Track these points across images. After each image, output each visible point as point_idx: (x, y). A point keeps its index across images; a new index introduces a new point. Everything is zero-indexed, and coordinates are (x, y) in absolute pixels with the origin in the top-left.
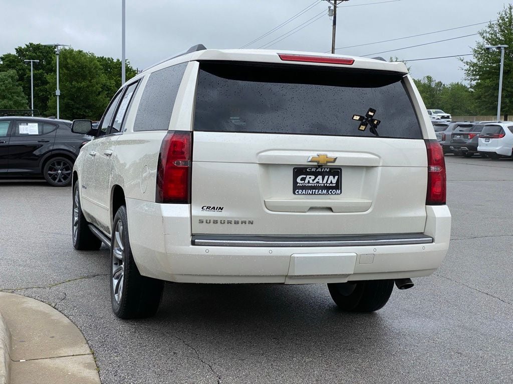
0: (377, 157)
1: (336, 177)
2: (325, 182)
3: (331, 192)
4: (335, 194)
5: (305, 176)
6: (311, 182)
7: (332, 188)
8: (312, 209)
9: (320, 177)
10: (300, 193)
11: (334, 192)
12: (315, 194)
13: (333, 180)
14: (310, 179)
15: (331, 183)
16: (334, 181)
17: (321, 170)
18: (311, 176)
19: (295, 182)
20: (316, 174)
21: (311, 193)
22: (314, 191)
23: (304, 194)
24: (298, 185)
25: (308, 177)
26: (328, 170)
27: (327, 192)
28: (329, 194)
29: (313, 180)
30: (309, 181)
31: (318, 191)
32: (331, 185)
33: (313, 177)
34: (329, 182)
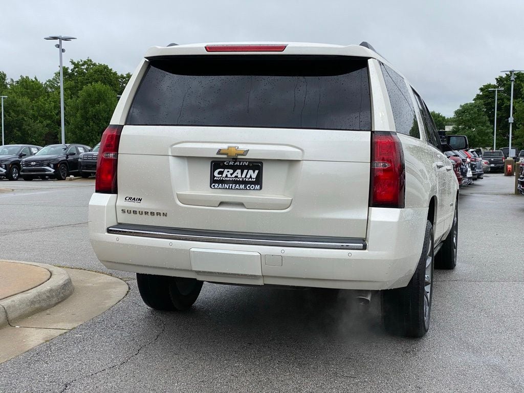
0: (299, 150)
1: (257, 172)
2: (244, 176)
3: (249, 187)
4: (254, 189)
5: (223, 170)
6: (229, 176)
7: (251, 183)
8: (222, 204)
9: (239, 171)
10: (216, 187)
11: (252, 187)
12: (232, 189)
13: (253, 174)
14: (227, 173)
15: (251, 177)
16: (254, 176)
17: (240, 164)
18: (229, 170)
19: (212, 176)
20: (235, 168)
21: (227, 188)
22: (231, 185)
23: (220, 188)
24: (216, 178)
25: (226, 170)
26: (247, 164)
27: (245, 187)
28: (247, 189)
29: (231, 174)
30: (227, 175)
31: (235, 186)
32: (250, 180)
33: (231, 171)
34: (248, 176)
